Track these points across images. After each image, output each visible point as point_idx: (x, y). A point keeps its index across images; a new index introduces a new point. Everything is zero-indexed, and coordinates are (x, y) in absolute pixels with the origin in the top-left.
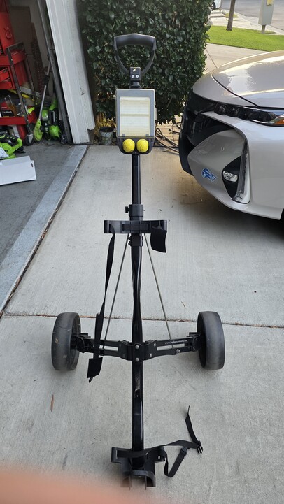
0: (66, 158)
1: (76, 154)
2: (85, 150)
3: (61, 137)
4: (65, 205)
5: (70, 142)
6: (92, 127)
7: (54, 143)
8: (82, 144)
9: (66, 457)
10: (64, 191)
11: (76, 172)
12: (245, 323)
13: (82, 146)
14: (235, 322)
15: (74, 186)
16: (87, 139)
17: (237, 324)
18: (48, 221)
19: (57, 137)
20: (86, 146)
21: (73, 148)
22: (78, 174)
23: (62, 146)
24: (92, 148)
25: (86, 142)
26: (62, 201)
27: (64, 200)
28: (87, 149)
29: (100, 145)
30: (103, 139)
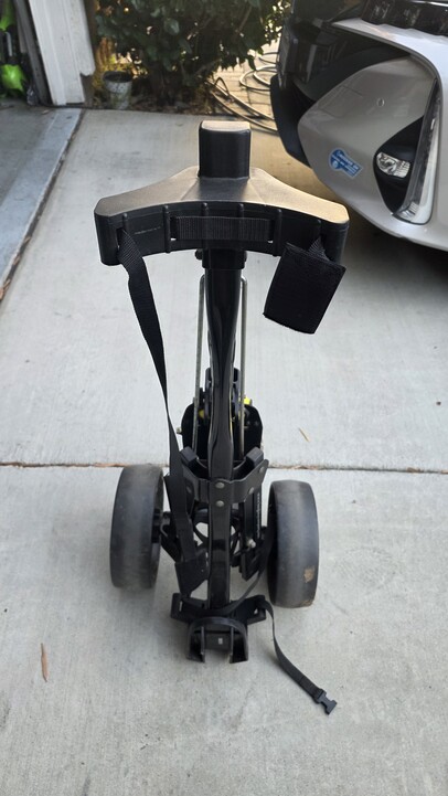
0: (39, 133)
1: (59, 127)
2: (76, 119)
3: (26, 89)
4: (43, 229)
5: (46, 102)
6: (89, 70)
7: (13, 103)
8: (70, 105)
9: (88, 782)
10: (40, 199)
11: (62, 162)
12: (426, 466)
13: (69, 111)
14: (407, 465)
15: (59, 191)
16: (79, 94)
17: (410, 471)
18: (11, 262)
19: (17, 91)
20: (78, 111)
21: (52, 114)
22: (67, 166)
23: (28, 108)
24: (90, 114)
25: (77, 101)
26: (36, 221)
27: (42, 219)
28: (82, 116)
29: (106, 108)
30: (112, 96)
